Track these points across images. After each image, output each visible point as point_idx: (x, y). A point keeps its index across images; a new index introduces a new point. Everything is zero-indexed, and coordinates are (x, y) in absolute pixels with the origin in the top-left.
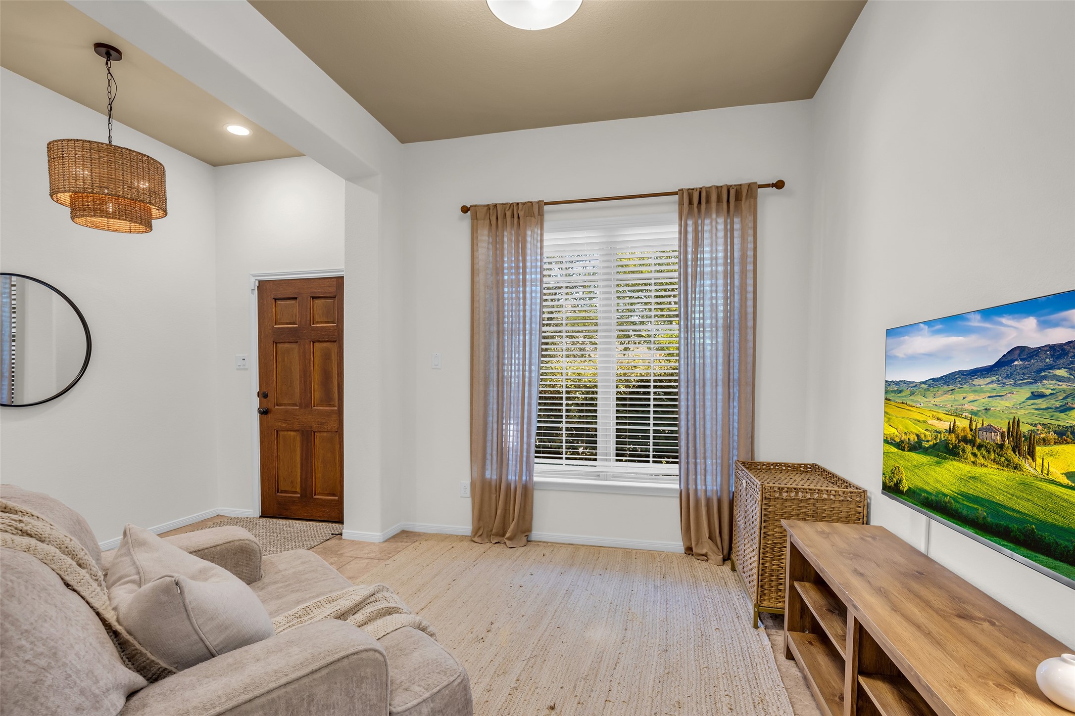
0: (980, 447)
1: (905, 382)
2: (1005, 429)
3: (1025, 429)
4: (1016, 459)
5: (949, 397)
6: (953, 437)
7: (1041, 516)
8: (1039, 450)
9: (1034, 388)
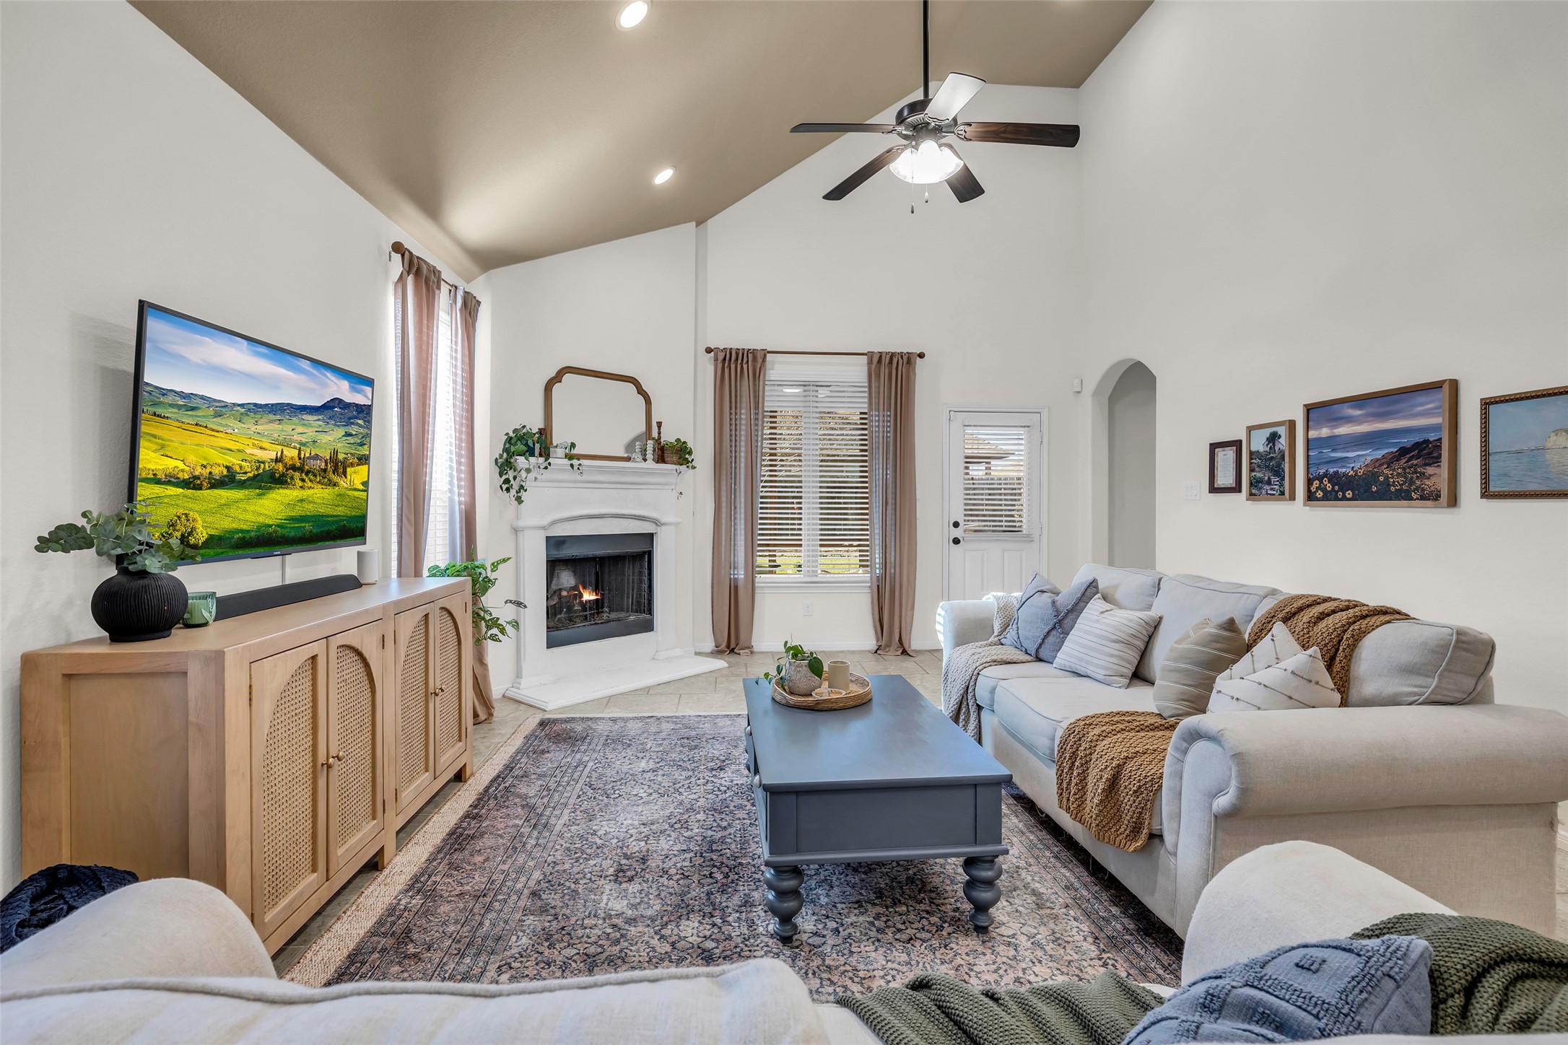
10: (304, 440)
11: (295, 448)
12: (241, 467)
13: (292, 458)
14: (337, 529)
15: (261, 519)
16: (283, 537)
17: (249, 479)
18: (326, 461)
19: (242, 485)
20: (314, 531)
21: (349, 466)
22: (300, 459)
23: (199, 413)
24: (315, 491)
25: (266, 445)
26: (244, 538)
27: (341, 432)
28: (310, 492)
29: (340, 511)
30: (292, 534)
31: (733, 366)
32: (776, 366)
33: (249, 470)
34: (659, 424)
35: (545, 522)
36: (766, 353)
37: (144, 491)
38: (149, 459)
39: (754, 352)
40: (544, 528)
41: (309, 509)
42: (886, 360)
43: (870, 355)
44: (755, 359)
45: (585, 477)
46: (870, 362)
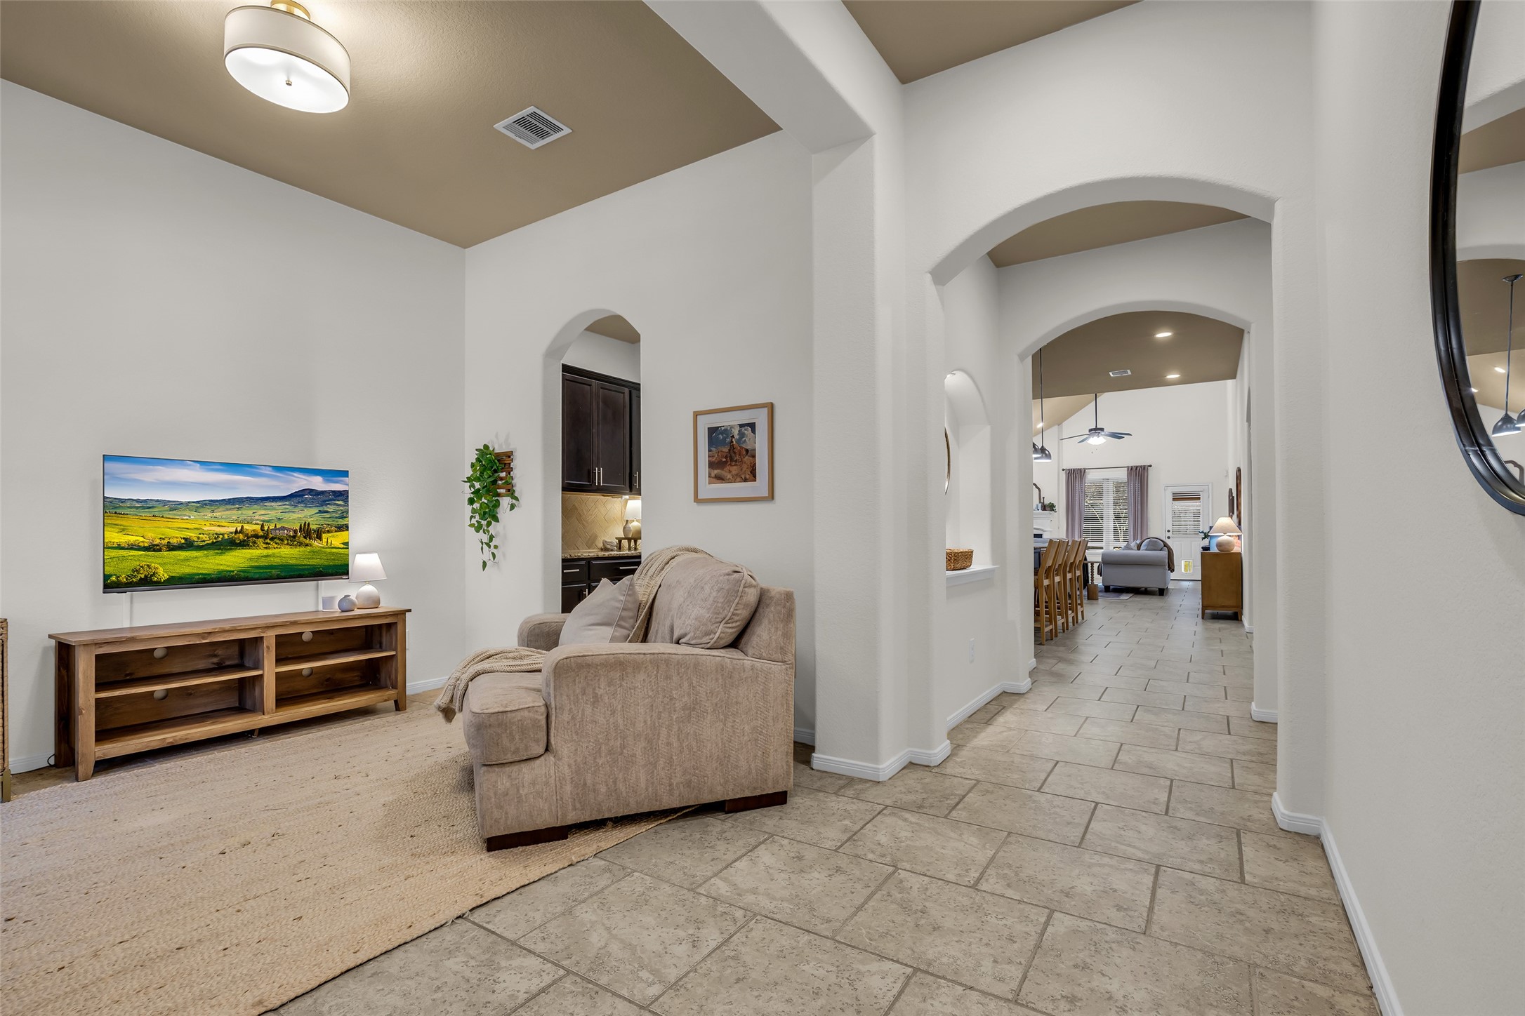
0: (272, 539)
1: (158, 501)
2: (298, 528)
3: (313, 527)
4: (307, 541)
5: (235, 512)
6: (241, 536)
7: (326, 563)
8: (324, 536)
9: (321, 509)
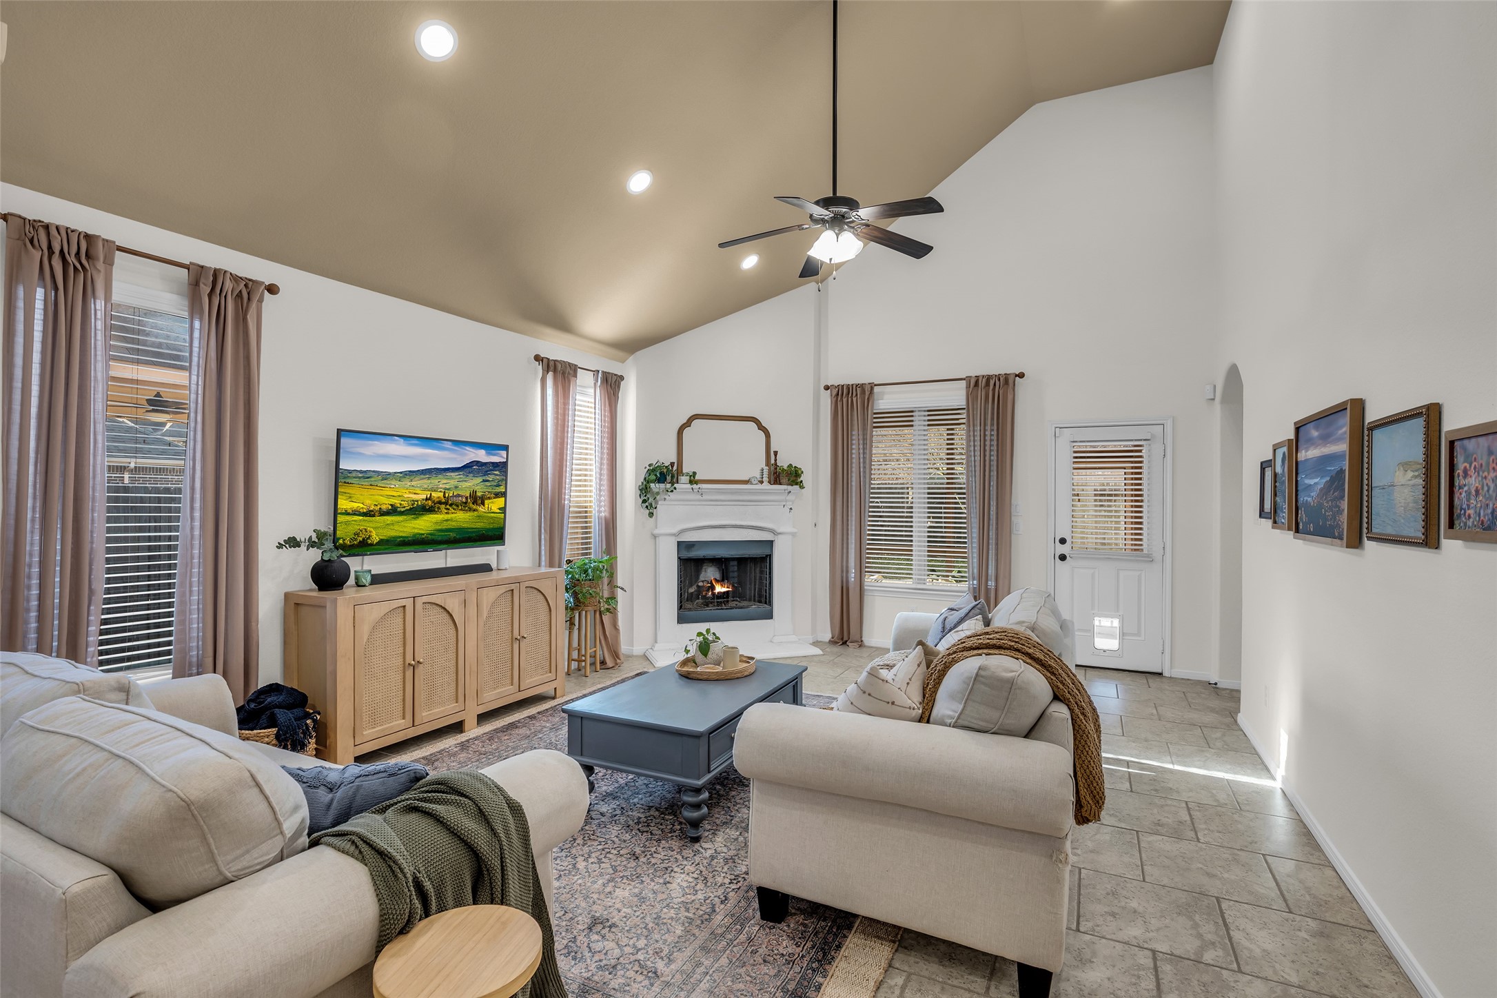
10: (448, 487)
11: (441, 492)
12: (401, 504)
13: (439, 497)
14: (476, 536)
15: (416, 531)
16: (433, 540)
17: (407, 510)
18: (467, 498)
19: (402, 513)
20: (458, 537)
21: (487, 499)
22: (445, 497)
23: (372, 479)
24: (459, 515)
25: (420, 492)
26: (404, 541)
27: (480, 480)
28: (453, 515)
29: (480, 525)
30: (440, 539)
31: (845, 400)
32: (886, 397)
33: (407, 506)
34: (776, 453)
35: (675, 531)
36: (872, 386)
37: (340, 518)
38: (344, 504)
39: (862, 386)
40: (674, 535)
41: (453, 525)
42: (982, 383)
43: (968, 379)
44: (863, 392)
45: (705, 497)
46: (968, 387)
